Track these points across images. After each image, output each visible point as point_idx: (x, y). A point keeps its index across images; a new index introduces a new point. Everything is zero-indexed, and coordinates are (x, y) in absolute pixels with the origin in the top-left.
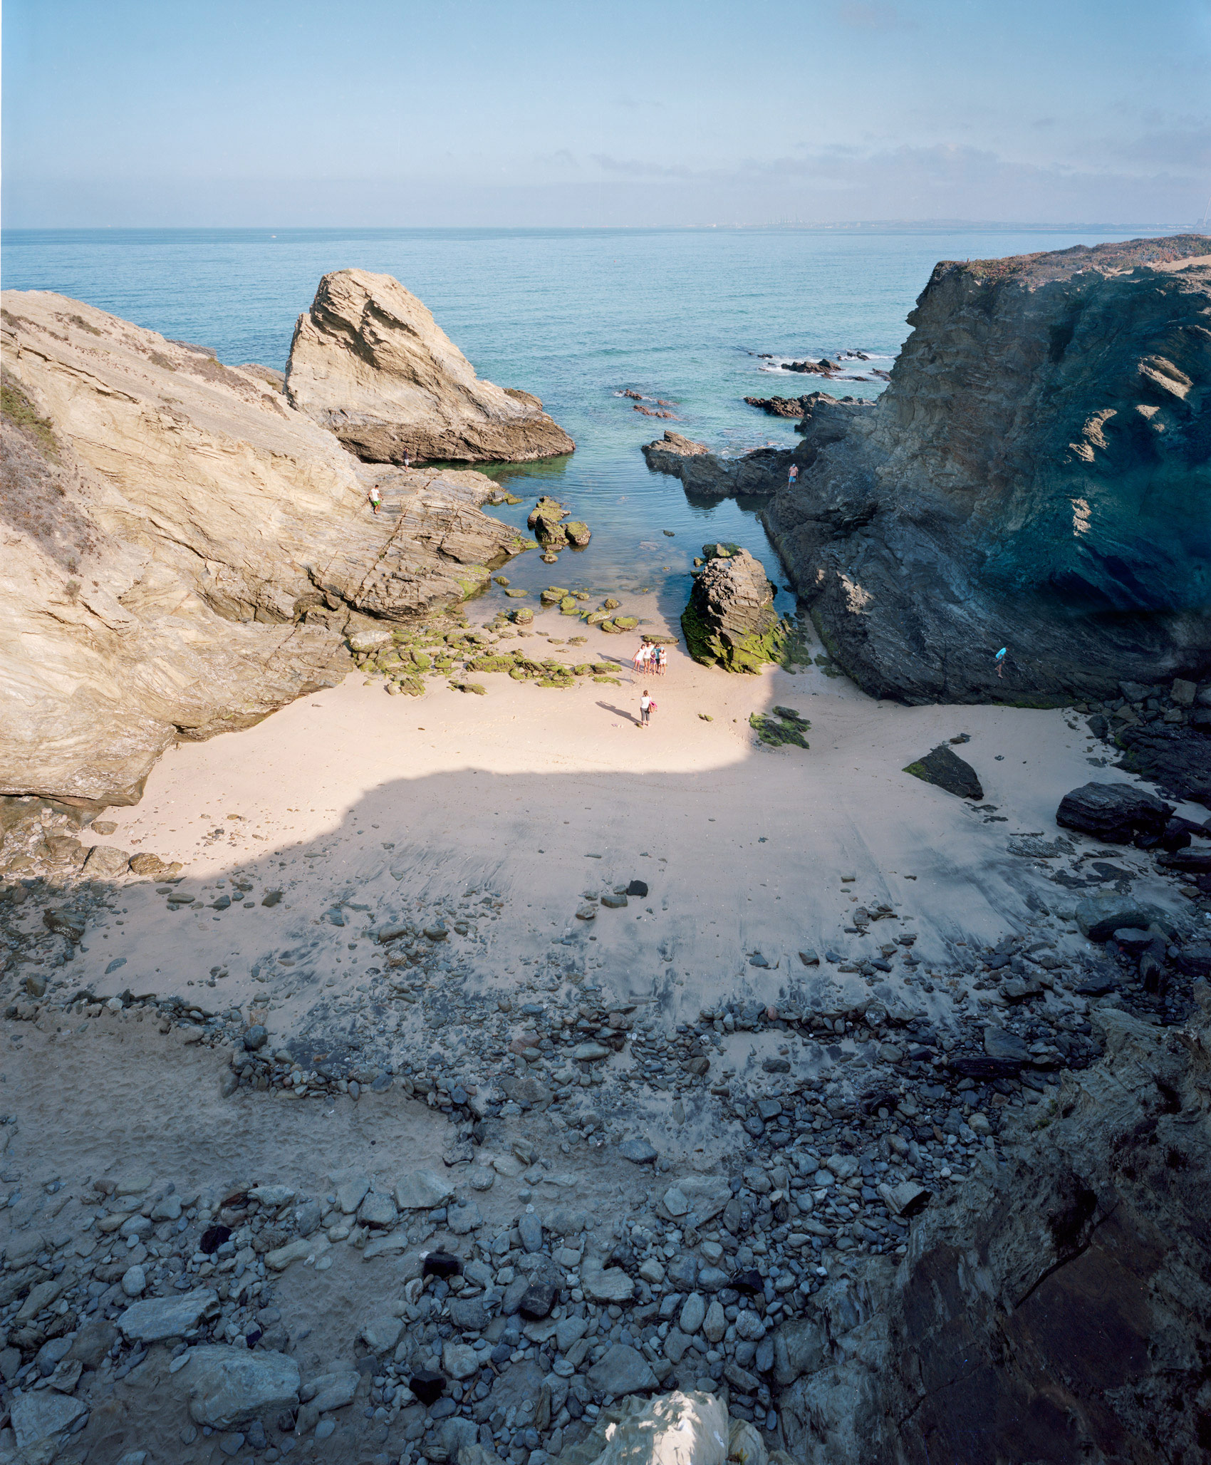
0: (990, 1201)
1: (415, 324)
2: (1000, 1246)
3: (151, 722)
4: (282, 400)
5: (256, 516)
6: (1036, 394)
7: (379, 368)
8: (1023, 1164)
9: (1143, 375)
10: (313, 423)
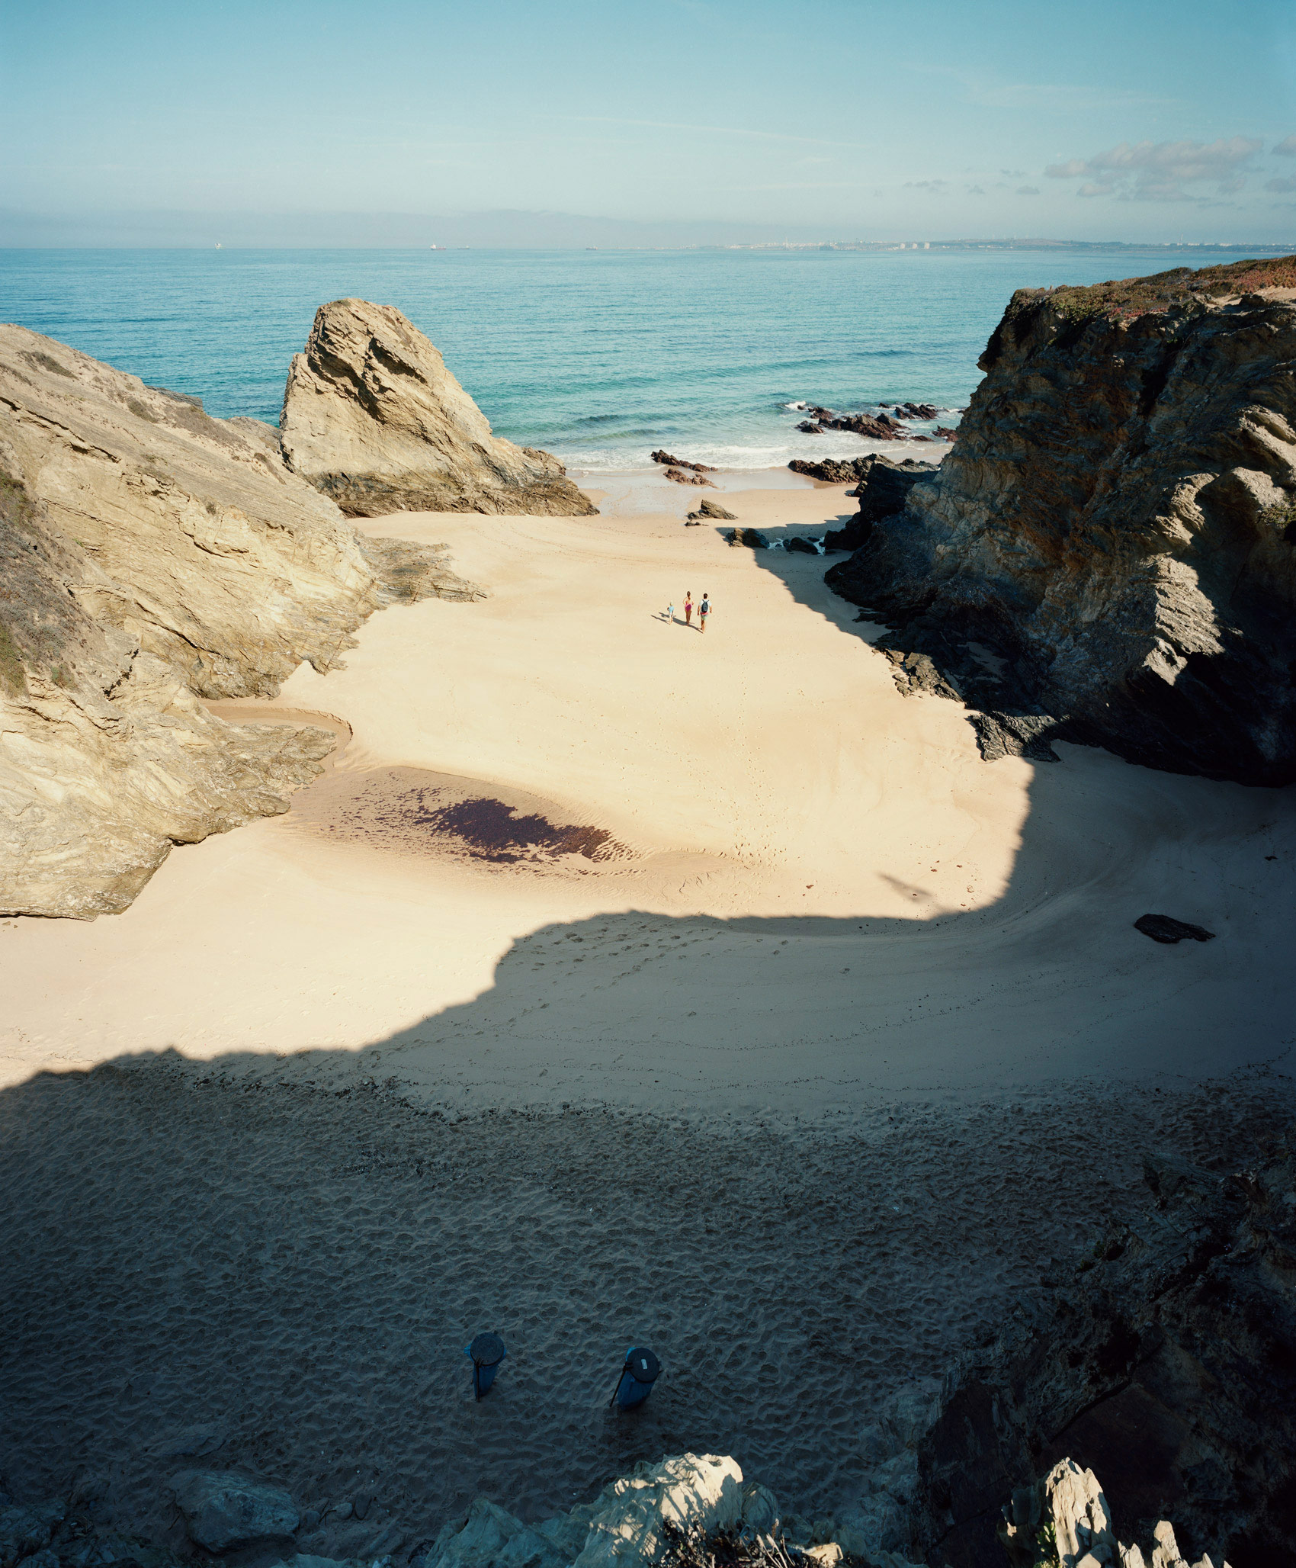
0: (1028, 1341)
1: (423, 369)
2: (1037, 1384)
3: (146, 835)
4: (277, 460)
5: (252, 599)
6: (1122, 455)
7: (383, 423)
8: (1064, 1303)
9: (1245, 431)
10: (312, 488)
